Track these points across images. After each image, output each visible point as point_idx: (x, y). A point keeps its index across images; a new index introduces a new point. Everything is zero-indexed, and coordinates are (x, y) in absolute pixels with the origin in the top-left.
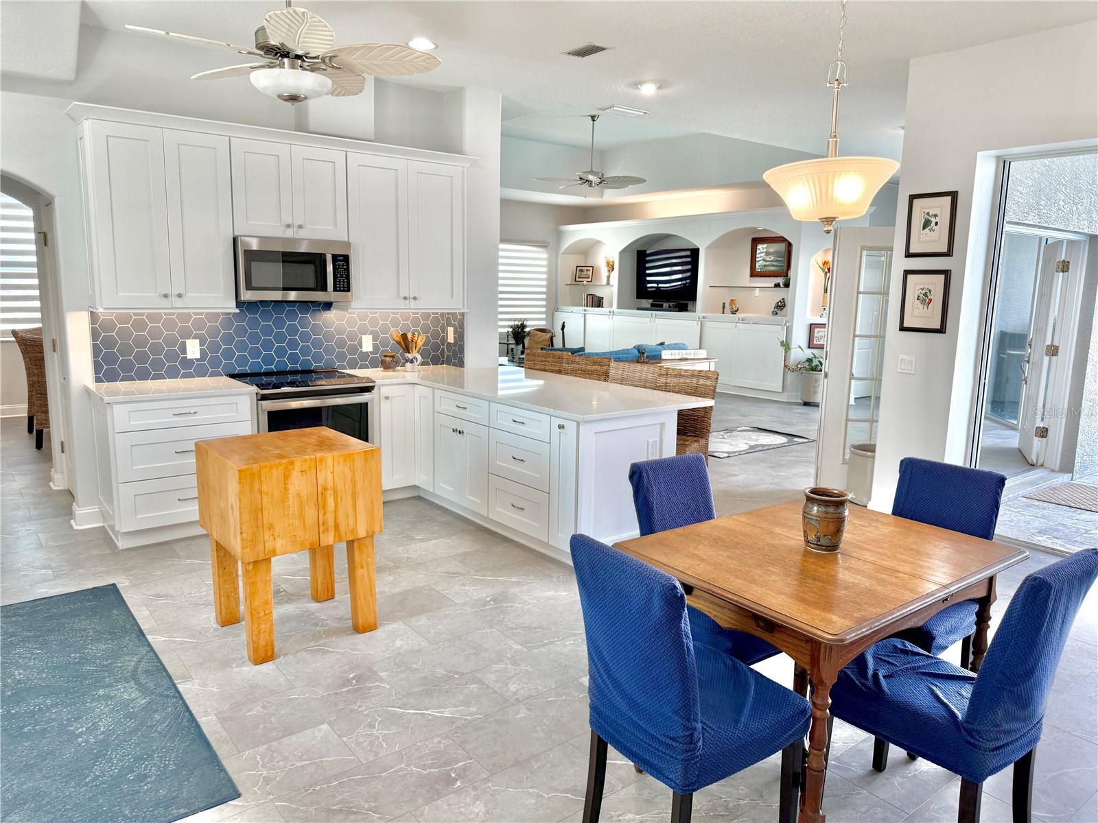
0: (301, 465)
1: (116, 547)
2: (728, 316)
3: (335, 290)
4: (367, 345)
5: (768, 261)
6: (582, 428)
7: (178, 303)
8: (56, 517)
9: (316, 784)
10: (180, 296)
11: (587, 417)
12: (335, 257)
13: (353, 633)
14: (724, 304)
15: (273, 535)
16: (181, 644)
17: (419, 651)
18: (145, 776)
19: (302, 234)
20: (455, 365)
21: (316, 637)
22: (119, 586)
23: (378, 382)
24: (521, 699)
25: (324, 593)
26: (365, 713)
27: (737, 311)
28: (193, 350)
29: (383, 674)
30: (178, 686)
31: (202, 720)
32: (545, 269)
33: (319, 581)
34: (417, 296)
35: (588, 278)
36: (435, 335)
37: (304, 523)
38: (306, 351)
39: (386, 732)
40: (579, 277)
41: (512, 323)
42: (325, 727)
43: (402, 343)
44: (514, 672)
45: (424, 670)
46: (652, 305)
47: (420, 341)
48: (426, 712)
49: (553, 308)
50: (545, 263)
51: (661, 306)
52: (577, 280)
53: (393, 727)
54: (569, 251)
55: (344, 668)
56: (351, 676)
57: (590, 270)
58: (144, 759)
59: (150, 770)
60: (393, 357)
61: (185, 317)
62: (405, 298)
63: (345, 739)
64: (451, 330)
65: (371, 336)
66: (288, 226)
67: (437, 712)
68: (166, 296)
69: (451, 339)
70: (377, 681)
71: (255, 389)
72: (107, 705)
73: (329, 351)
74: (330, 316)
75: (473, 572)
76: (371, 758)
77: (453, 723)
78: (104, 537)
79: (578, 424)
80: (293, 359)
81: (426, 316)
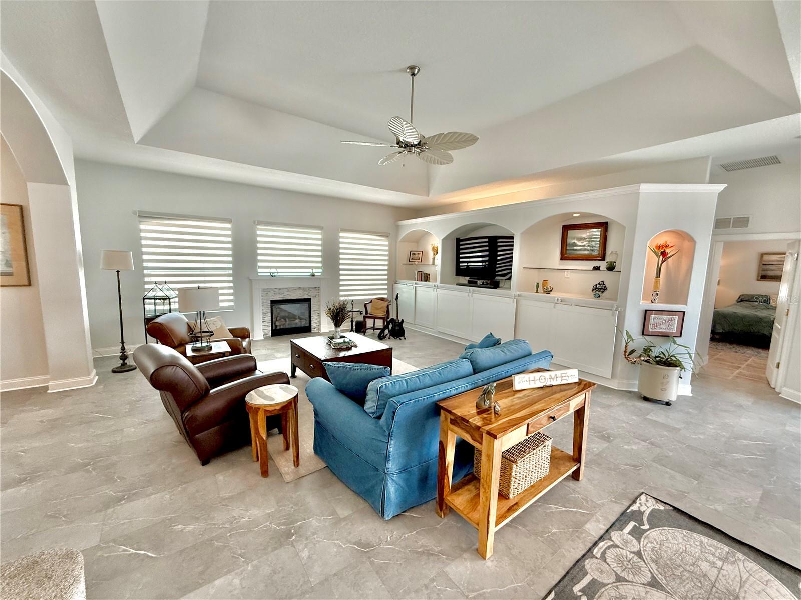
2: (541, 295)
5: (580, 246)
14: (538, 284)
27: (551, 291)
32: (387, 253)
35: (419, 259)
40: (412, 259)
46: (469, 282)
49: (393, 281)
50: (387, 248)
51: (476, 283)
52: (411, 261)
54: (405, 240)
57: (420, 254)
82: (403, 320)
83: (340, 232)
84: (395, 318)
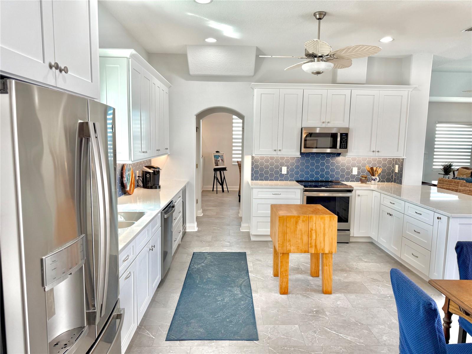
0: (303, 219)
1: (251, 239)
3: (340, 148)
4: (355, 172)
6: (451, 220)
7: (279, 153)
8: (237, 226)
9: (286, 346)
10: (280, 150)
11: (453, 215)
12: (341, 134)
13: (321, 293)
15: (290, 244)
16: (258, 279)
17: (346, 308)
18: (232, 322)
19: (329, 125)
20: (397, 183)
21: (306, 290)
22: (247, 253)
23: (355, 188)
24: (387, 344)
25: (315, 274)
26: (314, 326)
28: (284, 170)
29: (328, 313)
30: (252, 294)
31: (255, 308)
33: (313, 268)
34: (379, 151)
36: (389, 168)
37: (302, 242)
38: (327, 173)
39: (320, 337)
41: (444, 164)
42: (297, 326)
43: (371, 172)
44: (388, 331)
45: (345, 317)
47: (380, 171)
48: (340, 334)
50: (471, 133)
53: (323, 336)
55: (312, 306)
56: (314, 310)
58: (234, 315)
59: (234, 320)
60: (366, 177)
61: (282, 158)
62: (373, 151)
63: (303, 333)
64: (397, 166)
65: (357, 168)
66: (323, 122)
67: (344, 336)
68: (275, 150)
69: (397, 171)
70: (324, 315)
71: (303, 187)
72: (229, 293)
73: (337, 173)
74: (340, 159)
75: (385, 281)
76: (310, 345)
77: (350, 343)
78: (248, 235)
79: (449, 218)
80: (322, 176)
81: (385, 160)
83: (437, 124)
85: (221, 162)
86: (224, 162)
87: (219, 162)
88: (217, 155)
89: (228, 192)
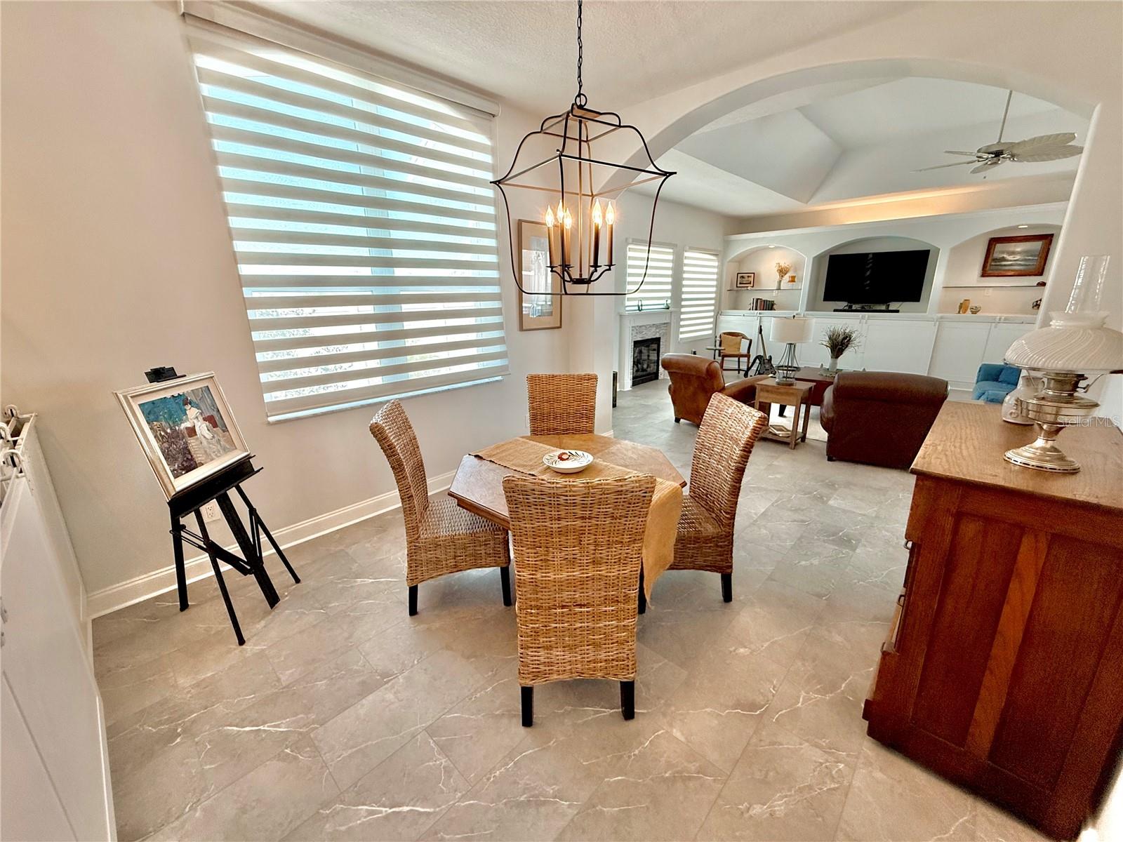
2: (969, 315)
5: (1011, 261)
27: (977, 310)
32: (716, 277)
35: (750, 283)
40: (740, 283)
49: (717, 313)
50: (716, 270)
52: (739, 285)
54: (733, 260)
57: (751, 277)
82: (771, 357)
83: (685, 251)
84: (762, 354)
85: (208, 435)
86: (225, 429)
87: (193, 443)
88: (168, 394)
89: (297, 580)
